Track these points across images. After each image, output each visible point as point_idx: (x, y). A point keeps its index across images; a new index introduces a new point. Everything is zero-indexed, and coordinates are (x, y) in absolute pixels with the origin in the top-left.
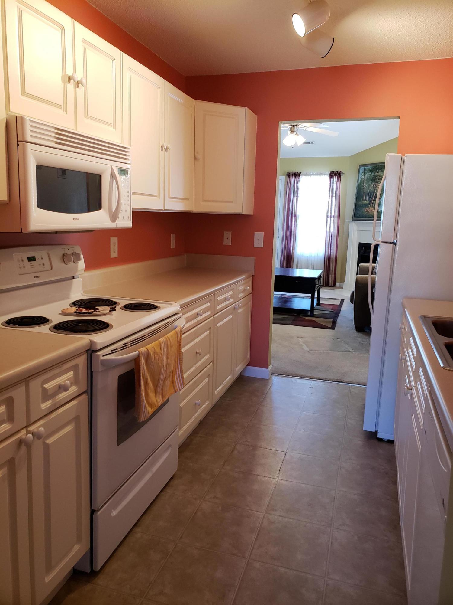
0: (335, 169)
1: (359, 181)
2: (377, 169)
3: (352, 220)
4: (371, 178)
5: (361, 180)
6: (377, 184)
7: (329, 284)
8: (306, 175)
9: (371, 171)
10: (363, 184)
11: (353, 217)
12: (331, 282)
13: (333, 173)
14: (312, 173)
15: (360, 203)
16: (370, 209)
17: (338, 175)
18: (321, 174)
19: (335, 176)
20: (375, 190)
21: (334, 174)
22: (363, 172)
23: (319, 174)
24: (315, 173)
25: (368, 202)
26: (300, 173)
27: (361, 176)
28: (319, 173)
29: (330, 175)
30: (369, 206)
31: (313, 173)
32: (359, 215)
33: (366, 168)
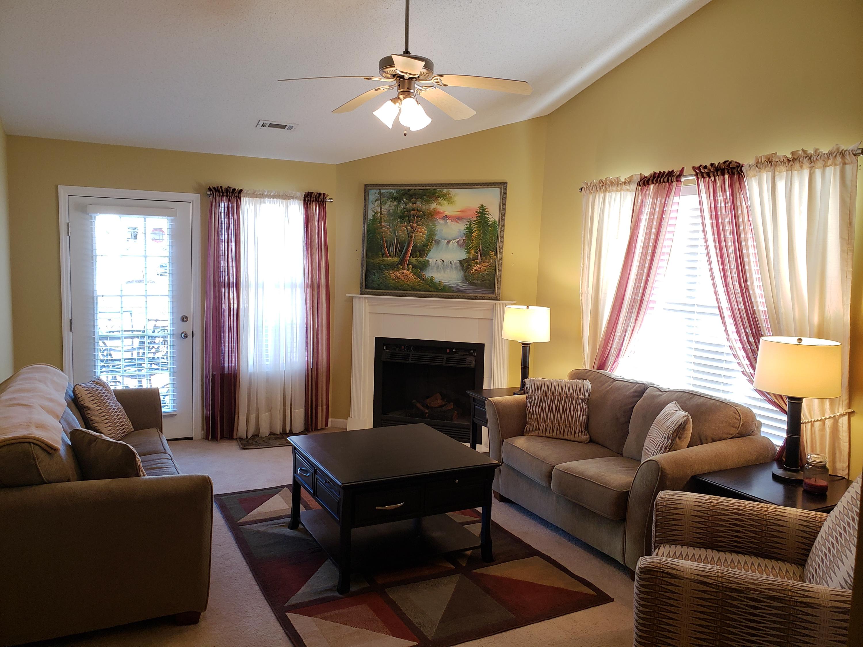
0: (316, 189)
1: (370, 216)
2: (411, 196)
3: (361, 294)
4: (399, 212)
5: (374, 216)
6: (415, 225)
7: (317, 427)
8: (254, 195)
9: (398, 199)
10: (380, 222)
11: (364, 287)
12: (322, 421)
13: (311, 196)
14: (266, 194)
15: (378, 261)
16: (403, 273)
17: (321, 202)
18: (286, 197)
19: (314, 203)
20: (411, 237)
21: (312, 199)
22: (377, 200)
23: (282, 196)
24: (272, 194)
25: (396, 260)
26: (241, 191)
27: (373, 207)
28: (281, 194)
29: (304, 201)
30: (401, 267)
31: (268, 192)
32: (379, 285)
33: (382, 191)
